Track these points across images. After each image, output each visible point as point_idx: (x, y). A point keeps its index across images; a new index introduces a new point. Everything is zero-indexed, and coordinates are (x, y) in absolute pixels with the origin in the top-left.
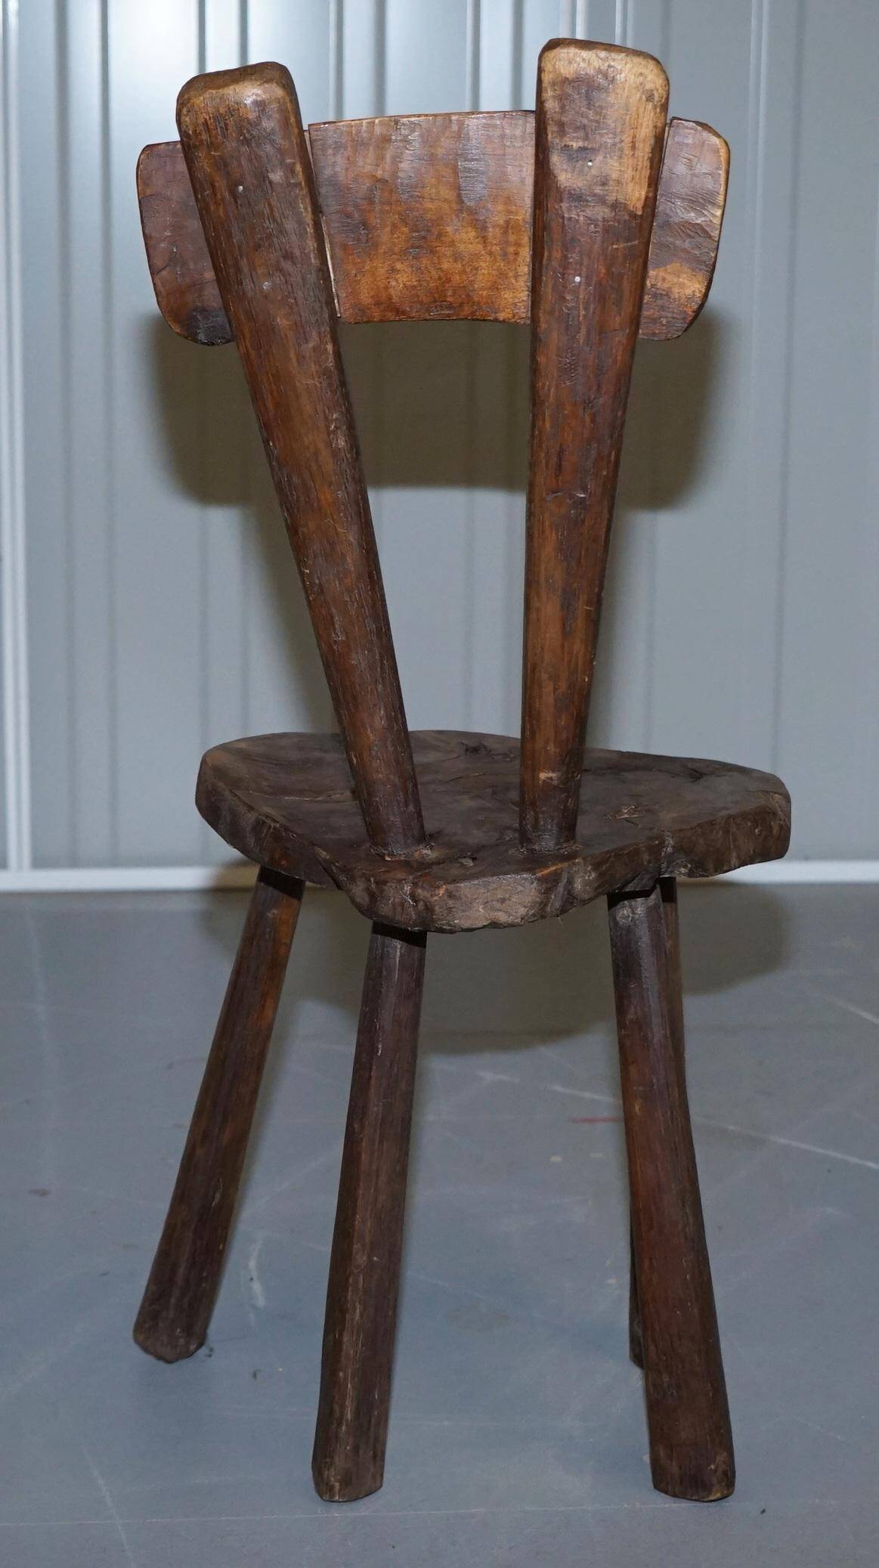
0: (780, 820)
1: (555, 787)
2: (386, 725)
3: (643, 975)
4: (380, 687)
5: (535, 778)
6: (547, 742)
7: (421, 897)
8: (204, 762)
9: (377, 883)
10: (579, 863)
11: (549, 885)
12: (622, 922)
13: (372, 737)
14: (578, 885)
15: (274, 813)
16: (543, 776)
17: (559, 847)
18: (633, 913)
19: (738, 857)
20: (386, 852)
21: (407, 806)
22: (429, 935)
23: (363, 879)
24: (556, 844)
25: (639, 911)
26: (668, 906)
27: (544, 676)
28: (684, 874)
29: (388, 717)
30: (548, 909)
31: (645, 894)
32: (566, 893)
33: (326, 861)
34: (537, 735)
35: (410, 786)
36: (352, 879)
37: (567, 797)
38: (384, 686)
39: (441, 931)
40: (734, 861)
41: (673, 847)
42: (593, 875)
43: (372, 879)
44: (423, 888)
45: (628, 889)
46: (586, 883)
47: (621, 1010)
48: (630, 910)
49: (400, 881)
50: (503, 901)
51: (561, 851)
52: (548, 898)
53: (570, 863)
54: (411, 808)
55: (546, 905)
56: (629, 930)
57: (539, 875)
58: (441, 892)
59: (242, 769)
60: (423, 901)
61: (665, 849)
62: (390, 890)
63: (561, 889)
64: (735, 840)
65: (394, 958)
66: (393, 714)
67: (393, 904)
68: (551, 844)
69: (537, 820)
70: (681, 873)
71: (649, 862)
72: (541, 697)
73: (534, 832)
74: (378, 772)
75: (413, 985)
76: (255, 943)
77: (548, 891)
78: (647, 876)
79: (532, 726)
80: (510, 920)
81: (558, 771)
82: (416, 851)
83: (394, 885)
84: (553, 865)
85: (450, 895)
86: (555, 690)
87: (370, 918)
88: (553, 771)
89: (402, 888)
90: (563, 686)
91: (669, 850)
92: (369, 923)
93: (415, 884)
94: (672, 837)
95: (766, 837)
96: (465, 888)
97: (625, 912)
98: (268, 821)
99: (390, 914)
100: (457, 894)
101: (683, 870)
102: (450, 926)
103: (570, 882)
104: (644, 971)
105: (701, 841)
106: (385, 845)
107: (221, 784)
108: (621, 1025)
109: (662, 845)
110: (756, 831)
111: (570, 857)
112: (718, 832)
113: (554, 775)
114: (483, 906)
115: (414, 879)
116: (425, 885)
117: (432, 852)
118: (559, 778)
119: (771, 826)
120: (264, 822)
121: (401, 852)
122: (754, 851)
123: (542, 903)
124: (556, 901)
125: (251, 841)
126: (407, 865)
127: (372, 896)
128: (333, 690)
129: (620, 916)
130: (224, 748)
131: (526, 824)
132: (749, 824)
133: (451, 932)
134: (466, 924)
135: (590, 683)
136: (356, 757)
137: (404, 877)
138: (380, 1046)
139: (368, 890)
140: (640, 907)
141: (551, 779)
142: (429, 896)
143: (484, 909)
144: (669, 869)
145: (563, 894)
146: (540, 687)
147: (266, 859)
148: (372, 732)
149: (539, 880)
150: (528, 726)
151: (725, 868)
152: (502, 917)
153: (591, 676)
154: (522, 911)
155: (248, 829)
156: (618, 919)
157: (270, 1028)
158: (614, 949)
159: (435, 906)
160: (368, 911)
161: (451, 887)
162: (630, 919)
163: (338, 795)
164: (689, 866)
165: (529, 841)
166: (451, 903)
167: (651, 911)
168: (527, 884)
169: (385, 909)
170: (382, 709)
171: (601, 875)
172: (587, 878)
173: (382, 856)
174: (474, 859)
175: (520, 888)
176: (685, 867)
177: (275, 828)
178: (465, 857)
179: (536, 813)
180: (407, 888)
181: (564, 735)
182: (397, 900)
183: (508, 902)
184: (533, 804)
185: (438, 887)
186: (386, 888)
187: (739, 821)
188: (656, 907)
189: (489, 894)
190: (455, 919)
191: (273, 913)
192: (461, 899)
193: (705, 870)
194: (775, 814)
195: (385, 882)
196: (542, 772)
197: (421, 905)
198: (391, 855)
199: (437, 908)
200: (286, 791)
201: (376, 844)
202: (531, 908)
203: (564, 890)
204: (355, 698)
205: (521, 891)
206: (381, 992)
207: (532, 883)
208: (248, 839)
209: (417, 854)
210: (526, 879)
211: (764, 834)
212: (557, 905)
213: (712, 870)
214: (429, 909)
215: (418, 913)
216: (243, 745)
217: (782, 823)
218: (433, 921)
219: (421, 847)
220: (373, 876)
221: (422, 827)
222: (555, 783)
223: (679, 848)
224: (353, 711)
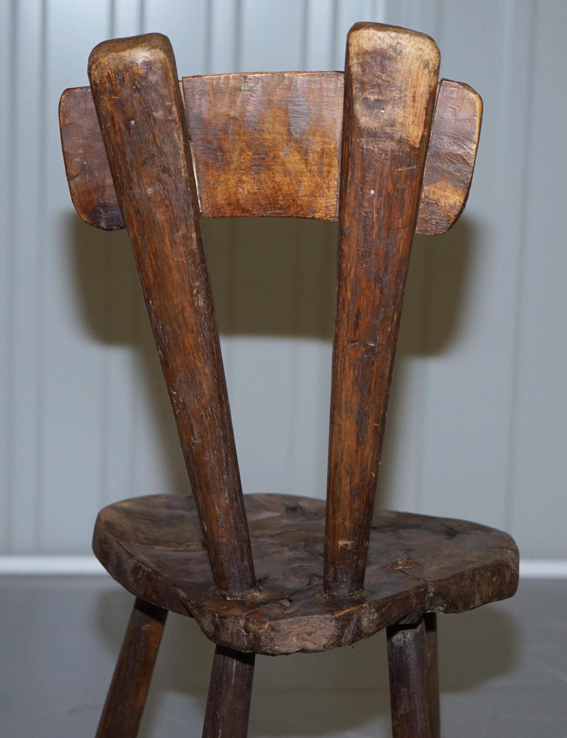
0: (511, 570)
1: (349, 551)
2: (229, 504)
3: (411, 683)
4: (225, 477)
5: (335, 544)
6: (344, 519)
7: (252, 629)
8: (99, 518)
9: (220, 617)
10: (366, 607)
11: (344, 623)
12: (396, 644)
13: (218, 512)
14: (365, 623)
15: (146, 560)
16: (341, 543)
17: (352, 593)
18: (404, 637)
19: (481, 598)
20: (227, 594)
21: (242, 560)
22: (257, 655)
23: (210, 614)
24: (350, 592)
25: (408, 636)
26: (432, 634)
27: (343, 472)
28: (442, 611)
29: (231, 499)
30: (343, 640)
31: (413, 626)
32: (356, 628)
33: (184, 599)
34: (337, 515)
35: (245, 547)
36: (202, 614)
37: (358, 558)
38: (228, 474)
39: (266, 654)
40: (478, 601)
41: (434, 593)
42: (376, 615)
43: (217, 615)
44: (253, 623)
45: (401, 623)
46: (371, 621)
47: (394, 707)
48: (402, 635)
49: (236, 617)
50: (310, 634)
51: (354, 597)
52: (343, 633)
53: (360, 606)
54: (246, 563)
55: (341, 637)
56: (401, 650)
57: (337, 616)
58: (266, 626)
59: (125, 524)
60: (253, 632)
61: (428, 595)
62: (229, 623)
63: (352, 625)
64: (479, 585)
65: (232, 668)
66: (234, 496)
67: (232, 634)
68: (346, 592)
69: (336, 573)
70: (439, 610)
71: (417, 604)
72: (340, 487)
73: (333, 582)
74: (222, 537)
75: (245, 687)
76: (132, 648)
77: (342, 628)
78: (415, 614)
79: (334, 508)
80: (315, 647)
81: (352, 540)
82: (249, 594)
83: (232, 620)
84: (348, 608)
85: (273, 629)
86: (351, 482)
87: (215, 642)
88: (349, 540)
89: (238, 623)
90: (357, 480)
91: (431, 595)
92: (214, 646)
93: (247, 620)
94: (433, 586)
95: (501, 583)
96: (283, 624)
97: (399, 637)
98: (143, 566)
99: (229, 640)
100: (278, 628)
101: (441, 608)
102: (272, 650)
103: (359, 620)
104: (411, 680)
105: (454, 588)
106: (227, 589)
107: (110, 536)
108: (394, 717)
109: (426, 591)
110: (494, 578)
111: (359, 602)
112: (466, 581)
113: (349, 543)
114: (296, 637)
115: (247, 615)
116: (254, 621)
117: (260, 594)
118: (352, 545)
119: (505, 575)
120: (140, 567)
121: (238, 595)
122: (492, 593)
123: (337, 636)
124: (348, 634)
125: (131, 579)
126: (242, 604)
127: (217, 627)
128: (191, 477)
129: (395, 639)
130: (113, 507)
131: (328, 577)
132: (489, 574)
133: (273, 655)
134: (284, 650)
135: (376, 478)
136: (207, 525)
137: (239, 614)
138: (220, 731)
139: (213, 622)
140: (409, 634)
141: (346, 545)
142: (257, 629)
143: (297, 639)
144: (431, 608)
145: (354, 630)
146: (340, 480)
147: (141, 594)
148: (219, 508)
149: (337, 619)
150: (331, 508)
151: (471, 607)
152: (310, 646)
153: (377, 473)
154: (324, 641)
155: (129, 571)
156: (393, 641)
157: (142, 708)
158: (390, 663)
159: (262, 636)
160: (213, 637)
161: (273, 623)
162: (402, 642)
163: (194, 546)
164: (445, 605)
165: (330, 589)
166: (273, 634)
167: (418, 638)
168: (328, 622)
169: (225, 637)
170: (227, 492)
171: (382, 615)
172: (371, 617)
173: (225, 597)
174: (290, 601)
175: (323, 625)
176: (442, 606)
177: (148, 572)
178: (284, 599)
179: (336, 570)
180: (242, 622)
181: (357, 515)
182: (234, 631)
183: (314, 635)
184: (333, 563)
185: (264, 623)
186: (226, 622)
187: (482, 572)
188: (421, 633)
189: (301, 629)
190: (275, 645)
191: (146, 627)
192: (280, 631)
193: (457, 609)
194: (507, 566)
195: (225, 618)
196: (341, 540)
197: (251, 636)
198: (230, 596)
199: (262, 638)
200: (157, 542)
201: (220, 588)
202: (330, 639)
203: (355, 627)
204: (207, 484)
205: (323, 627)
206: (221, 692)
207: (332, 622)
208: (129, 578)
209: (249, 596)
210: (327, 619)
211: (499, 580)
212: (350, 637)
213: (462, 608)
214: (257, 638)
215: (249, 641)
216: (126, 505)
217: (512, 572)
218: (260, 647)
219: (252, 590)
220: (217, 612)
221: (254, 576)
222: (350, 548)
223: (437, 594)
224: (206, 492)
